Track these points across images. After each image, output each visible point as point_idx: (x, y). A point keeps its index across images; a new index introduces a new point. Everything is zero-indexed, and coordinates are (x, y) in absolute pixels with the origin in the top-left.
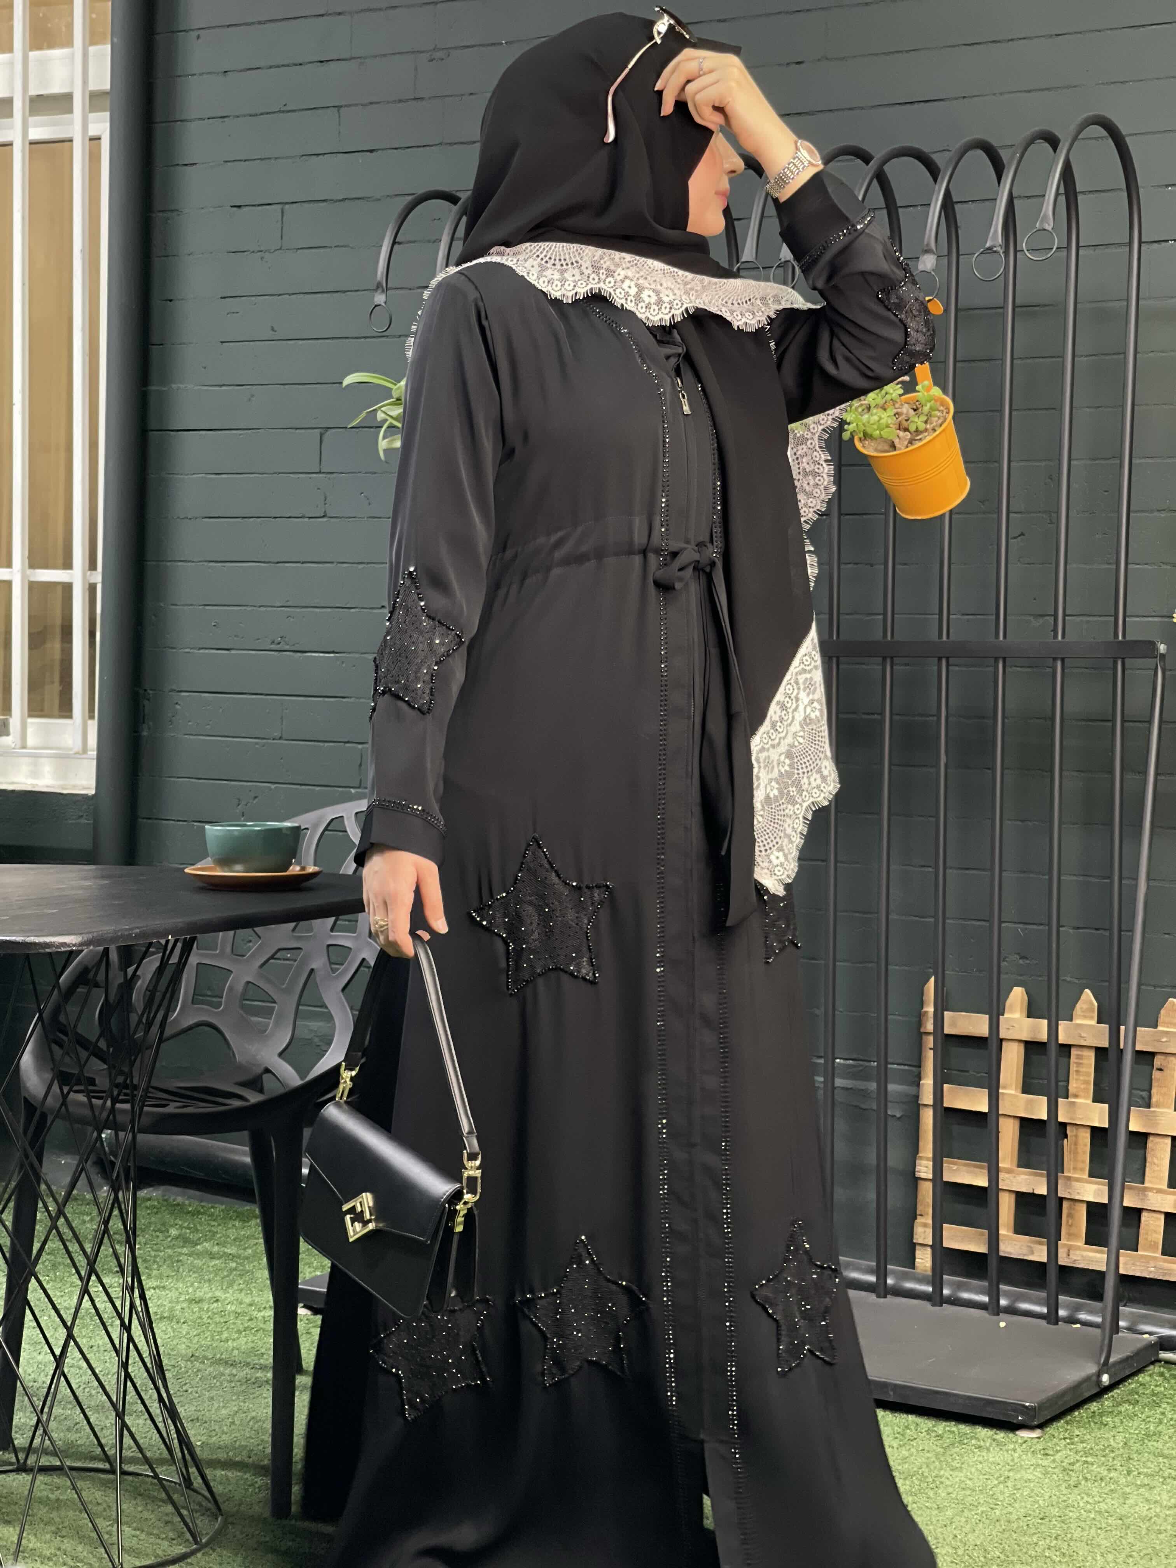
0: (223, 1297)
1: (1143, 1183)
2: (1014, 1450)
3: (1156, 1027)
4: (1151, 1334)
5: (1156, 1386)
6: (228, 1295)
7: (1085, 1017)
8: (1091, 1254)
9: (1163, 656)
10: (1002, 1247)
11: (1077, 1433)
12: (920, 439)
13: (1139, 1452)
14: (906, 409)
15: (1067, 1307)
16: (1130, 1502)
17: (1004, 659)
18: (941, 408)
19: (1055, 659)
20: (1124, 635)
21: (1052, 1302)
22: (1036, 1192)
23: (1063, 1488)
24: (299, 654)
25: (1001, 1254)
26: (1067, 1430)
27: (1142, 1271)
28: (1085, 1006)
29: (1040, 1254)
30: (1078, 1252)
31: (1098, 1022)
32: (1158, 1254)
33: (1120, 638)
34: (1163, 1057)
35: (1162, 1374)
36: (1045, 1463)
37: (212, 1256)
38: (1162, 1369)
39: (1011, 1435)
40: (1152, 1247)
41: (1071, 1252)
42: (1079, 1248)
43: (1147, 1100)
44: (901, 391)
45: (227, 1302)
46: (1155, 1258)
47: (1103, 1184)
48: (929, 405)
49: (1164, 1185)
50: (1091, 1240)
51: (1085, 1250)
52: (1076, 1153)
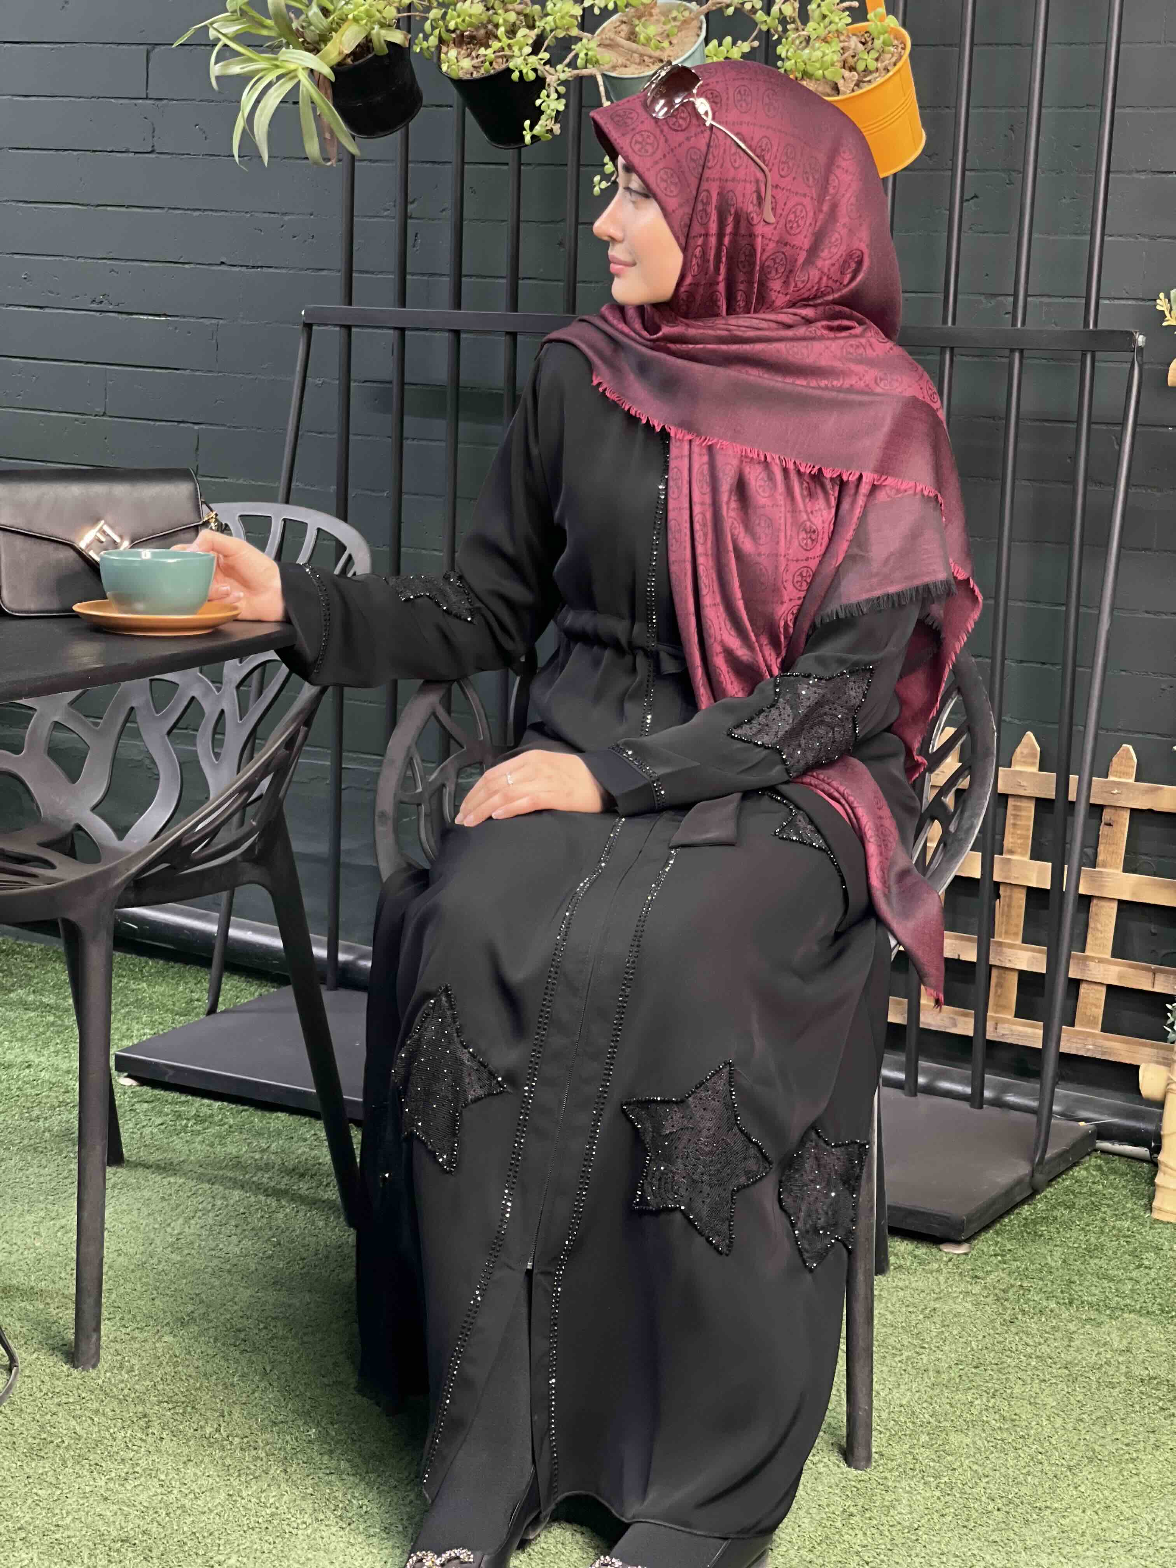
0: (37, 1062)
1: (1083, 951)
2: (939, 1271)
3: (1107, 777)
4: (1086, 1120)
5: (1094, 1183)
6: (42, 1059)
7: (1025, 763)
8: (1021, 1028)
9: (1141, 349)
10: (922, 1019)
11: (1009, 1247)
12: (869, 81)
13: (1079, 1273)
14: (854, 42)
15: (994, 1088)
16: (1077, 1343)
17: (952, 349)
18: (896, 42)
19: (1012, 351)
20: (1096, 324)
21: (977, 1083)
22: (963, 958)
23: (998, 1325)
24: (125, 316)
25: (921, 1026)
26: (997, 1243)
27: (1078, 1049)
28: (1026, 751)
29: (965, 1026)
30: (1006, 1026)
31: (1041, 769)
32: (1097, 1031)
33: (1091, 327)
34: (1113, 811)
35: (1099, 1168)
36: (976, 1289)
37: (26, 1006)
38: (1099, 1162)
39: (934, 1250)
40: (1091, 1022)
41: (999, 1026)
42: (1007, 1021)
43: (1092, 857)
44: (849, 20)
45: (40, 1068)
46: (1093, 1035)
47: (1040, 952)
48: (882, 38)
49: (1107, 955)
50: (1020, 1013)
51: (1014, 1024)
52: (1009, 916)
